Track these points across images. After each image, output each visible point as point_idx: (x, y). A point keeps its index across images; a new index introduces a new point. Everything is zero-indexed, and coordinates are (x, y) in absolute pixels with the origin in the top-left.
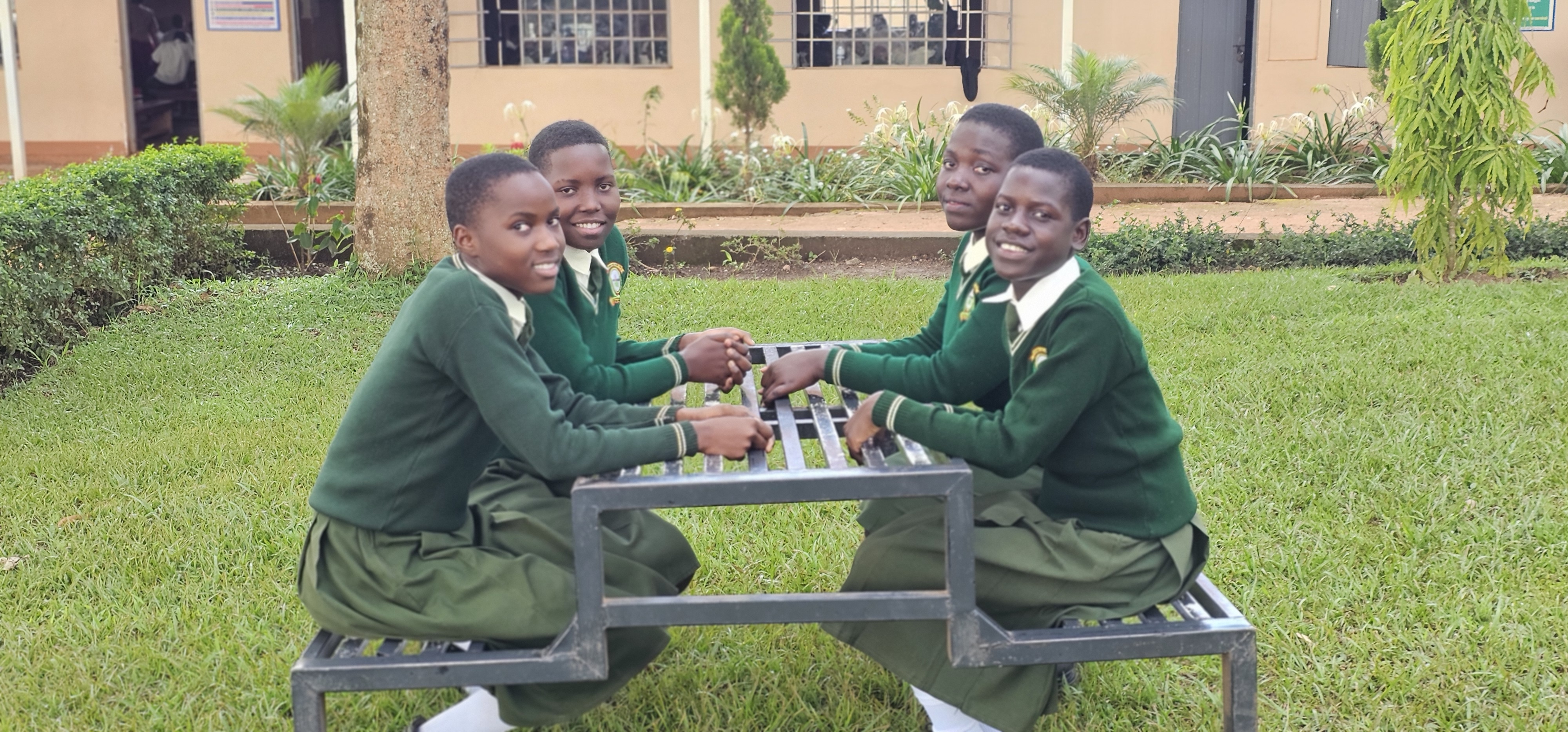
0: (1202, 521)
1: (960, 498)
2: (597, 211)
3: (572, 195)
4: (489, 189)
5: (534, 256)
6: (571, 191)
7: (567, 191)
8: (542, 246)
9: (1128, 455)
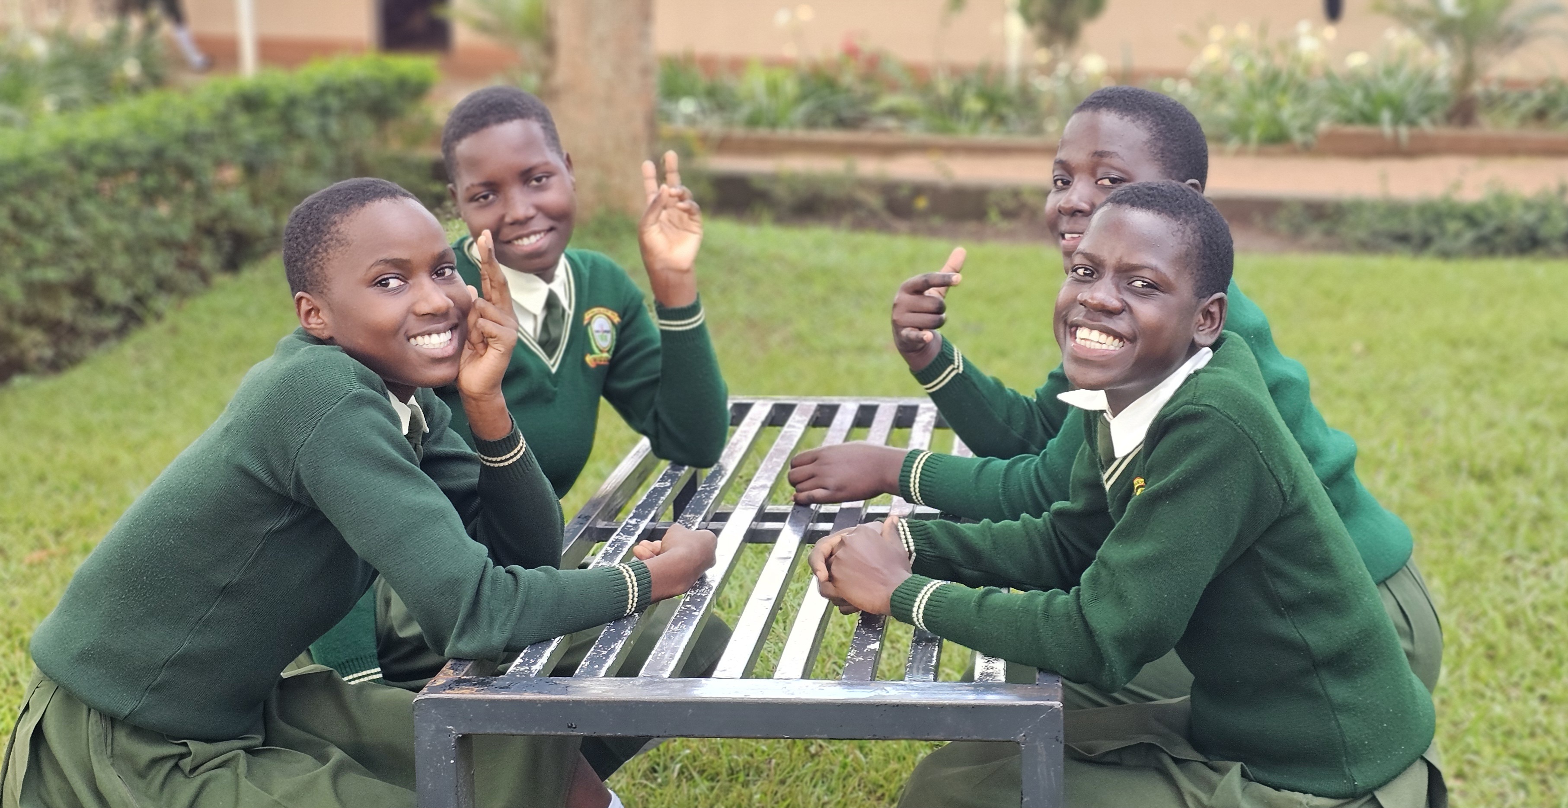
0: (1436, 757)
1: (1040, 746)
2: (532, 218)
3: (492, 203)
4: (333, 229)
5: (412, 322)
6: (491, 197)
7: (485, 197)
8: (424, 308)
9: (1301, 649)
